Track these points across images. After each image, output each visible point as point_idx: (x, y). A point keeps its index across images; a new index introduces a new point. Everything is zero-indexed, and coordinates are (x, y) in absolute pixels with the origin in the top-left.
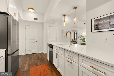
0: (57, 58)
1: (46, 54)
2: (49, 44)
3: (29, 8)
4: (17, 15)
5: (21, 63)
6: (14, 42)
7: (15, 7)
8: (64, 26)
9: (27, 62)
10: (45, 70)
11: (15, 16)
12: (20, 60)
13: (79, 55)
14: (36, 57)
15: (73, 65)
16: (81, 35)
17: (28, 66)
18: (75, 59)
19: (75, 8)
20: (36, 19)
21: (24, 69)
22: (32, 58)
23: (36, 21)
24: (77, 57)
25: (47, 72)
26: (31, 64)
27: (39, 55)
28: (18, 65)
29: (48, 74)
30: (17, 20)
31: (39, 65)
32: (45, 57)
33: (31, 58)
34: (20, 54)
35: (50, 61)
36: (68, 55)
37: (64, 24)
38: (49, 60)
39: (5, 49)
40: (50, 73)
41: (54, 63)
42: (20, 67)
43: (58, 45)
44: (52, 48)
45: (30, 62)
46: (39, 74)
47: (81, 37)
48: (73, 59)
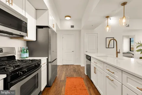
0: (95, 72)
1: (84, 67)
2: (87, 55)
3: (66, 17)
4: (55, 26)
5: (58, 72)
6: (53, 51)
7: (53, 19)
8: (108, 31)
9: (64, 73)
10: (81, 85)
11: (54, 27)
12: (58, 69)
13: (122, 71)
14: (72, 68)
15: (114, 84)
16: (139, 43)
17: (65, 77)
18: (118, 75)
19: (124, 4)
20: (72, 27)
21: (61, 78)
22: (69, 69)
23: (72, 29)
24: (120, 73)
25: (83, 87)
26: (67, 75)
27: (76, 67)
28: (56, 74)
29: (84, 89)
30: (55, 31)
31: (76, 78)
32: (81, 70)
33: (67, 69)
34: (58, 64)
35: (87, 76)
36: (108, 70)
37: (108, 28)
38: (86, 74)
39: (47, 58)
40: (86, 89)
41: (92, 79)
42: (58, 76)
43: (97, 56)
44: (90, 60)
45: (66, 73)
46: (75, 87)
47: (140, 46)
48: (115, 75)
